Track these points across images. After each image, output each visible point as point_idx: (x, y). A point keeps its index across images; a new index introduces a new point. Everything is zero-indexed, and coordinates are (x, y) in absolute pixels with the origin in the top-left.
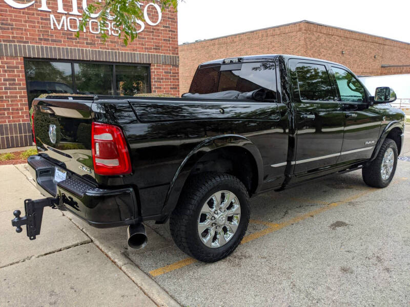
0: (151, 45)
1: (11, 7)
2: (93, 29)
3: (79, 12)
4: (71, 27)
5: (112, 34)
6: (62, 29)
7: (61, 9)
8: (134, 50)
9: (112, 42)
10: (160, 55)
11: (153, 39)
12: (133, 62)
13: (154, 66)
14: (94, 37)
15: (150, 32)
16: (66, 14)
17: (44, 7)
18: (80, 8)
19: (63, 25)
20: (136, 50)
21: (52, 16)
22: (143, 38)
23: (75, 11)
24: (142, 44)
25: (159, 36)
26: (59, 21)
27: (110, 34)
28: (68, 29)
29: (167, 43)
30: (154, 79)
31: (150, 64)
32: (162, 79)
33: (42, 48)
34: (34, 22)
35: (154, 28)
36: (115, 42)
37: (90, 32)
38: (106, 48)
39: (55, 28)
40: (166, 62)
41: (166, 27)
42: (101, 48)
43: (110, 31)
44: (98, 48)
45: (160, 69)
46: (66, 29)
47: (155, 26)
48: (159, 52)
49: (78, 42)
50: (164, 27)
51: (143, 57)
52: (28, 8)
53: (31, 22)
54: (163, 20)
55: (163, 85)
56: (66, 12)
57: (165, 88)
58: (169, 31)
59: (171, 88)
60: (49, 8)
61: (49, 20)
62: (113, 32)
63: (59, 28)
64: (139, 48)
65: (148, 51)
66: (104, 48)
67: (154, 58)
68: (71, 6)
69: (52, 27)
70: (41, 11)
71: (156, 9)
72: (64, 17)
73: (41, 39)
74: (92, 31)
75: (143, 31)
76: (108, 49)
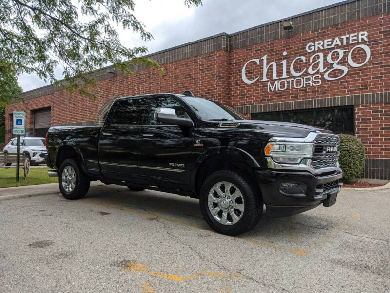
0: (357, 87)
1: (247, 84)
2: (297, 85)
3: (287, 75)
4: (281, 87)
5: (313, 85)
6: (275, 90)
7: (275, 77)
8: (334, 95)
9: (312, 92)
10: (366, 95)
11: (358, 80)
12: (333, 106)
13: (359, 106)
14: (298, 91)
15: (355, 74)
16: (278, 79)
17: (265, 79)
18: (288, 72)
19: (275, 88)
20: (338, 95)
21: (269, 84)
22: (346, 82)
23: (285, 75)
24: (345, 88)
25: (366, 75)
26: (273, 86)
27: (311, 85)
28: (278, 90)
29: (378, 81)
30: (359, 119)
31: (353, 106)
32: (370, 119)
33: (261, 106)
34: (258, 90)
35: (359, 69)
36: (316, 92)
37: (295, 88)
38: (307, 98)
39: (271, 91)
40: (374, 101)
41: (376, 64)
42: (303, 99)
43: (311, 83)
44: (300, 99)
45: (366, 109)
46: (277, 90)
47: (361, 67)
48: (366, 92)
49: (285, 98)
50: (373, 64)
51: (345, 100)
52: (256, 82)
53: (257, 90)
54: (373, 58)
55: (370, 126)
56: (278, 78)
57: (372, 129)
58: (381, 67)
59: (381, 129)
60: (267, 78)
61: (267, 86)
62: (314, 83)
63: (273, 90)
64: (340, 92)
65: (351, 93)
66: (305, 98)
67: (359, 98)
68: (282, 73)
69: (268, 91)
70: (263, 82)
71: (363, 50)
72: (276, 82)
73: (261, 100)
74: (296, 87)
75: (346, 75)
76: (309, 98)
